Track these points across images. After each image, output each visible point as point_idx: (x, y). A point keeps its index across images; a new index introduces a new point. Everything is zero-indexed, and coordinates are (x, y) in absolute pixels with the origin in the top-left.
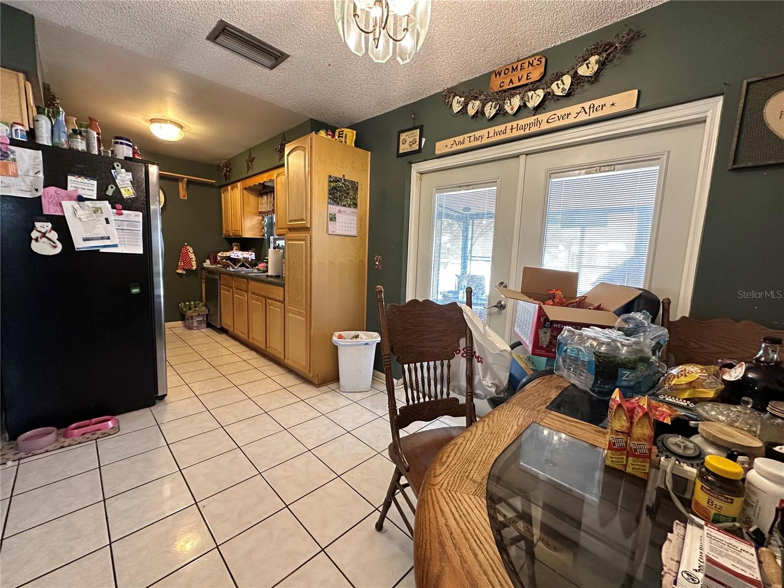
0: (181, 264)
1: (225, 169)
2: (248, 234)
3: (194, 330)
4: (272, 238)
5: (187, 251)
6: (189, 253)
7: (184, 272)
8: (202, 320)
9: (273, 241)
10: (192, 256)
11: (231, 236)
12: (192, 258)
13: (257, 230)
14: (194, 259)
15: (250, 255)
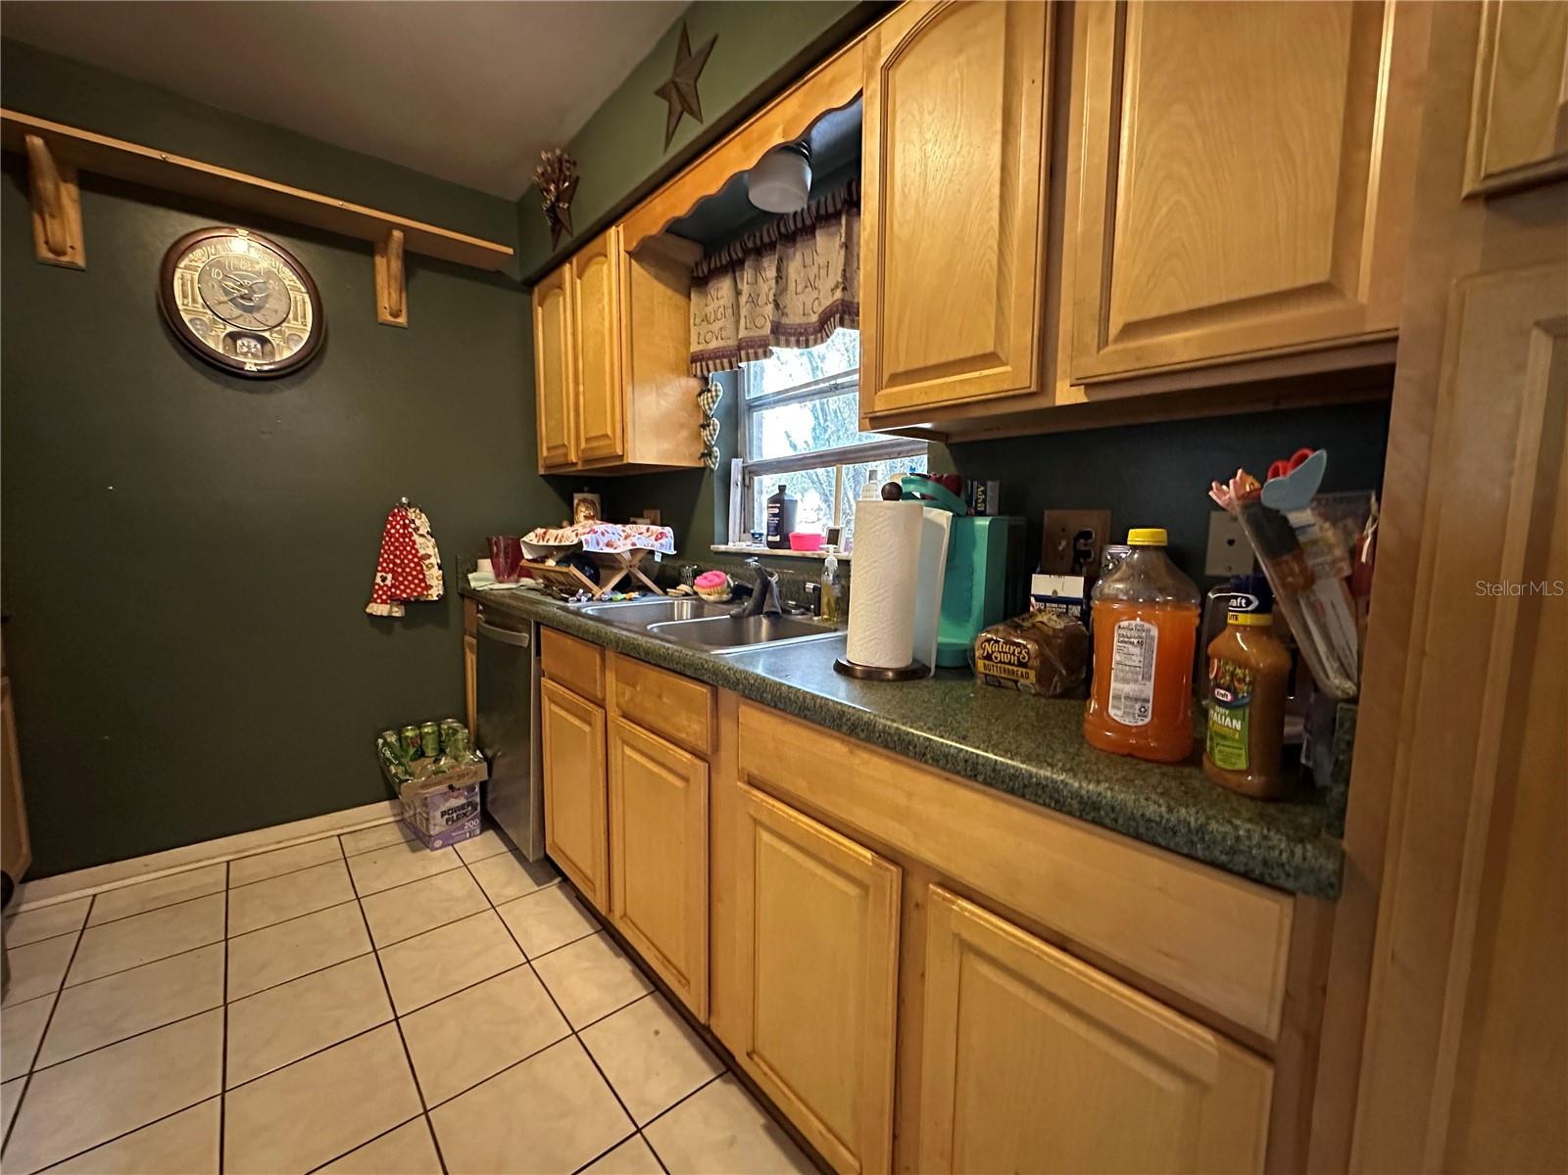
0: (384, 579)
1: (552, 188)
2: (647, 450)
3: (434, 849)
4: (736, 464)
5: (405, 527)
6: (415, 537)
7: (398, 612)
8: (463, 807)
9: (740, 478)
10: (427, 546)
11: (574, 464)
12: (429, 556)
13: (685, 434)
14: (435, 560)
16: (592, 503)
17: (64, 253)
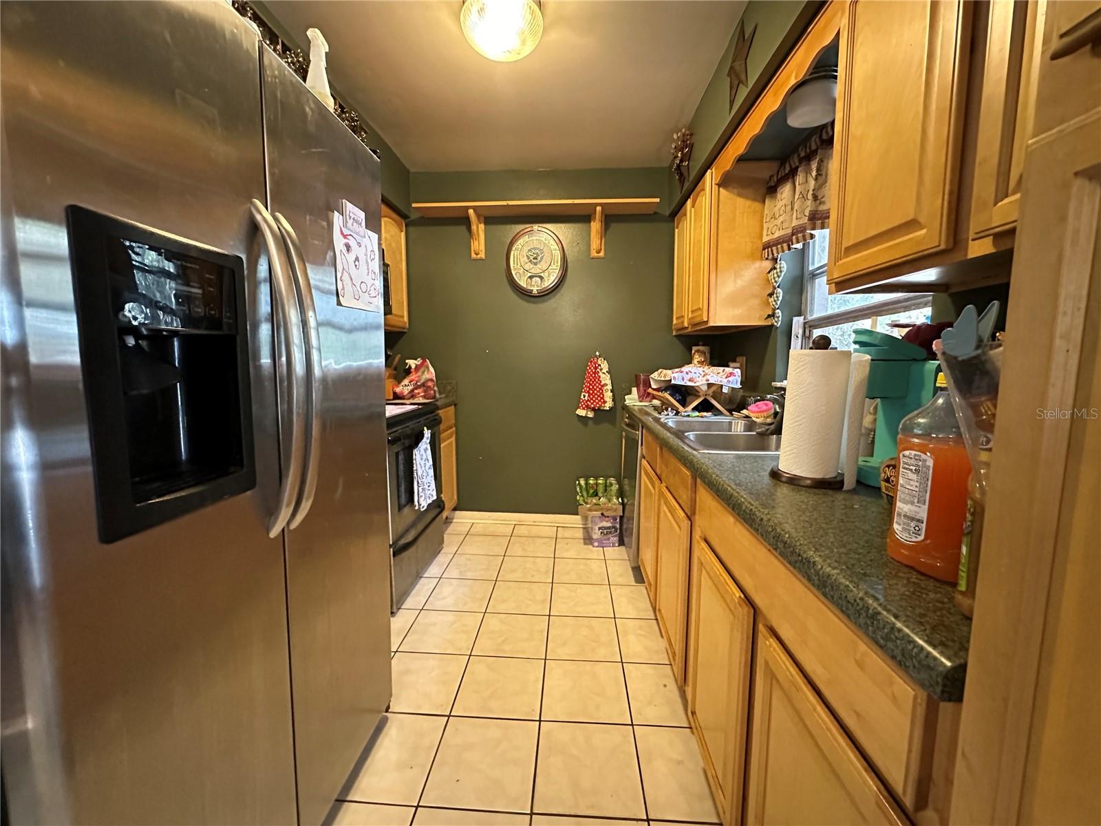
0: (584, 396)
1: (679, 155)
2: (723, 316)
3: (594, 546)
4: (798, 322)
5: (596, 368)
6: (601, 374)
7: (591, 415)
8: (609, 528)
9: (801, 331)
10: (606, 379)
11: (687, 328)
12: (606, 385)
13: (756, 302)
14: (609, 387)
15: (729, 378)
16: (703, 353)
17: (478, 254)
